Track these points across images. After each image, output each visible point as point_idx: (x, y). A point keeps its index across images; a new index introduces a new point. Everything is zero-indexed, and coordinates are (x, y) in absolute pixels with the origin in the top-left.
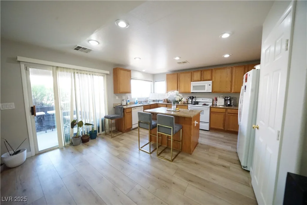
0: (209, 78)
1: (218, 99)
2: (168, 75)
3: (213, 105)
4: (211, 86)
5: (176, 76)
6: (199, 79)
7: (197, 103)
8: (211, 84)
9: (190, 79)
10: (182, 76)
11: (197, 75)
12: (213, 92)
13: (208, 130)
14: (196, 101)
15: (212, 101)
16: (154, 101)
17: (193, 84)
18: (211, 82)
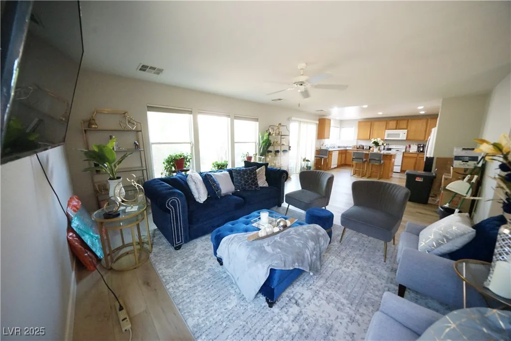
0: (405, 127)
1: (411, 146)
2: (359, 122)
3: (406, 151)
4: (406, 135)
5: (369, 124)
6: (395, 128)
7: (390, 149)
8: (406, 133)
9: (385, 127)
10: (376, 125)
11: (393, 124)
12: (407, 140)
13: (399, 171)
14: (389, 147)
15: (405, 148)
16: (339, 147)
17: (388, 132)
18: (406, 130)
